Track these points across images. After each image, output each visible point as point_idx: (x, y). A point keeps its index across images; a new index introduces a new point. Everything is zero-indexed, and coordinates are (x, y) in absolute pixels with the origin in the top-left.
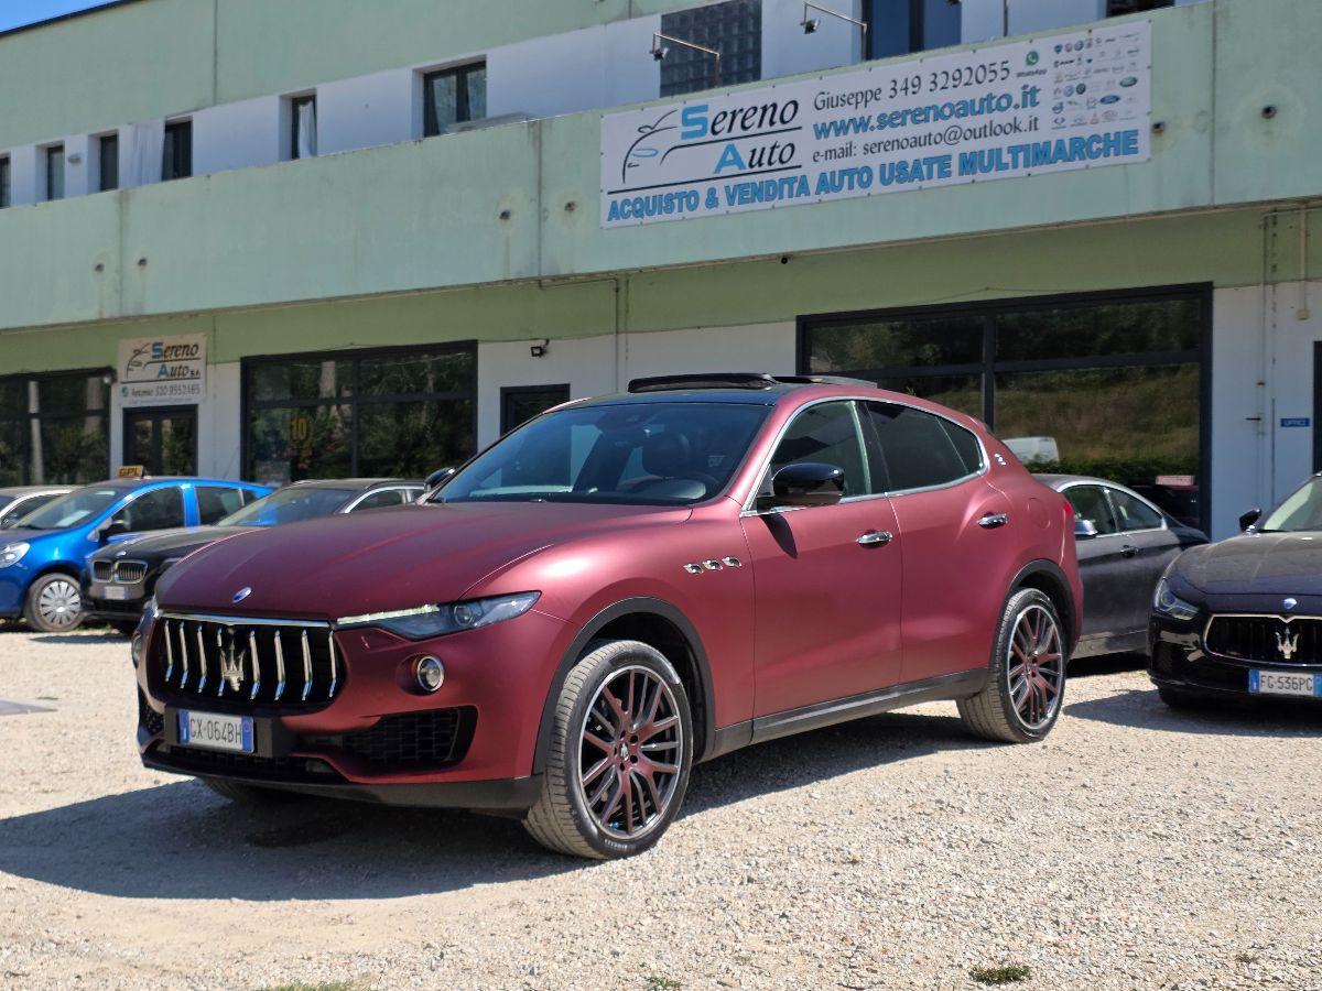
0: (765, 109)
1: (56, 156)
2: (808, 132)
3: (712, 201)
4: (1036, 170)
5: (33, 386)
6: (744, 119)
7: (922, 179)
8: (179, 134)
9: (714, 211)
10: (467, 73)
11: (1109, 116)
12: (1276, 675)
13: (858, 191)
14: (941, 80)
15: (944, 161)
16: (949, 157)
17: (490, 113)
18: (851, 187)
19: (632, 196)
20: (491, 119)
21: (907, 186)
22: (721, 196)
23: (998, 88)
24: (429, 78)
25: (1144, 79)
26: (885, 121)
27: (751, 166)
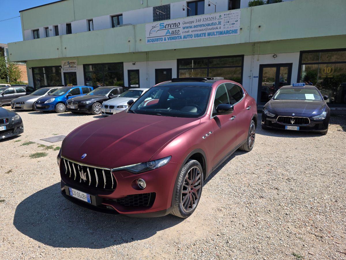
0: (174, 24)
1: (47, 29)
2: (182, 28)
3: (165, 40)
4: (220, 36)
5: (44, 68)
6: (170, 26)
7: (201, 37)
8: (69, 26)
9: (165, 41)
10: (119, 16)
11: (233, 27)
12: (290, 127)
13: (190, 38)
14: (205, 20)
15: (205, 34)
16: (206, 33)
17: (124, 24)
18: (189, 38)
19: (151, 38)
20: (124, 25)
21: (199, 38)
22: (167, 39)
23: (214, 21)
24: (112, 17)
25: (239, 20)
26: (195, 27)
27: (172, 34)
